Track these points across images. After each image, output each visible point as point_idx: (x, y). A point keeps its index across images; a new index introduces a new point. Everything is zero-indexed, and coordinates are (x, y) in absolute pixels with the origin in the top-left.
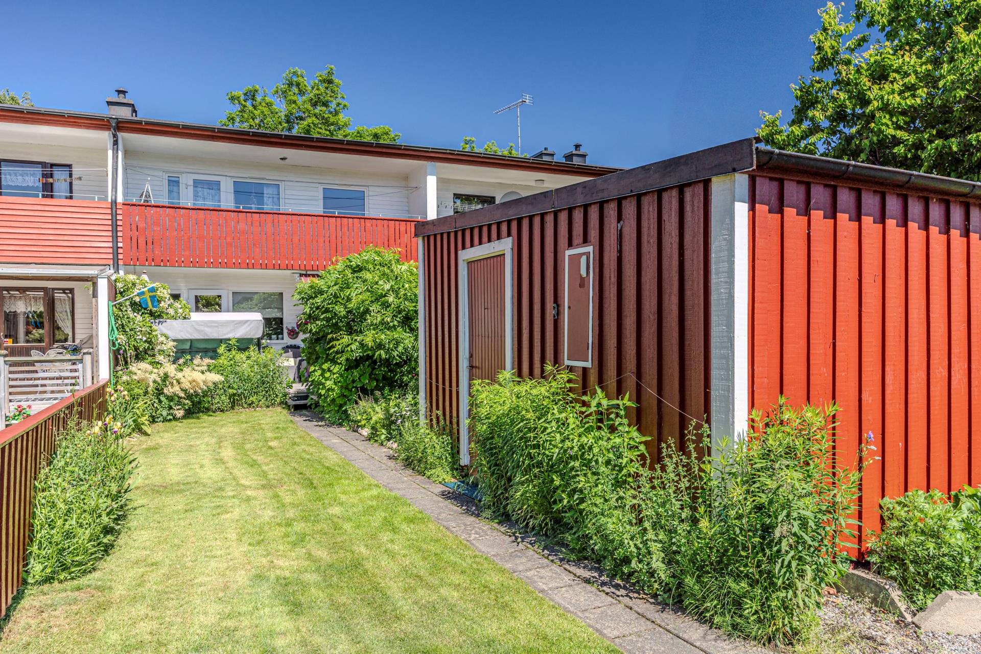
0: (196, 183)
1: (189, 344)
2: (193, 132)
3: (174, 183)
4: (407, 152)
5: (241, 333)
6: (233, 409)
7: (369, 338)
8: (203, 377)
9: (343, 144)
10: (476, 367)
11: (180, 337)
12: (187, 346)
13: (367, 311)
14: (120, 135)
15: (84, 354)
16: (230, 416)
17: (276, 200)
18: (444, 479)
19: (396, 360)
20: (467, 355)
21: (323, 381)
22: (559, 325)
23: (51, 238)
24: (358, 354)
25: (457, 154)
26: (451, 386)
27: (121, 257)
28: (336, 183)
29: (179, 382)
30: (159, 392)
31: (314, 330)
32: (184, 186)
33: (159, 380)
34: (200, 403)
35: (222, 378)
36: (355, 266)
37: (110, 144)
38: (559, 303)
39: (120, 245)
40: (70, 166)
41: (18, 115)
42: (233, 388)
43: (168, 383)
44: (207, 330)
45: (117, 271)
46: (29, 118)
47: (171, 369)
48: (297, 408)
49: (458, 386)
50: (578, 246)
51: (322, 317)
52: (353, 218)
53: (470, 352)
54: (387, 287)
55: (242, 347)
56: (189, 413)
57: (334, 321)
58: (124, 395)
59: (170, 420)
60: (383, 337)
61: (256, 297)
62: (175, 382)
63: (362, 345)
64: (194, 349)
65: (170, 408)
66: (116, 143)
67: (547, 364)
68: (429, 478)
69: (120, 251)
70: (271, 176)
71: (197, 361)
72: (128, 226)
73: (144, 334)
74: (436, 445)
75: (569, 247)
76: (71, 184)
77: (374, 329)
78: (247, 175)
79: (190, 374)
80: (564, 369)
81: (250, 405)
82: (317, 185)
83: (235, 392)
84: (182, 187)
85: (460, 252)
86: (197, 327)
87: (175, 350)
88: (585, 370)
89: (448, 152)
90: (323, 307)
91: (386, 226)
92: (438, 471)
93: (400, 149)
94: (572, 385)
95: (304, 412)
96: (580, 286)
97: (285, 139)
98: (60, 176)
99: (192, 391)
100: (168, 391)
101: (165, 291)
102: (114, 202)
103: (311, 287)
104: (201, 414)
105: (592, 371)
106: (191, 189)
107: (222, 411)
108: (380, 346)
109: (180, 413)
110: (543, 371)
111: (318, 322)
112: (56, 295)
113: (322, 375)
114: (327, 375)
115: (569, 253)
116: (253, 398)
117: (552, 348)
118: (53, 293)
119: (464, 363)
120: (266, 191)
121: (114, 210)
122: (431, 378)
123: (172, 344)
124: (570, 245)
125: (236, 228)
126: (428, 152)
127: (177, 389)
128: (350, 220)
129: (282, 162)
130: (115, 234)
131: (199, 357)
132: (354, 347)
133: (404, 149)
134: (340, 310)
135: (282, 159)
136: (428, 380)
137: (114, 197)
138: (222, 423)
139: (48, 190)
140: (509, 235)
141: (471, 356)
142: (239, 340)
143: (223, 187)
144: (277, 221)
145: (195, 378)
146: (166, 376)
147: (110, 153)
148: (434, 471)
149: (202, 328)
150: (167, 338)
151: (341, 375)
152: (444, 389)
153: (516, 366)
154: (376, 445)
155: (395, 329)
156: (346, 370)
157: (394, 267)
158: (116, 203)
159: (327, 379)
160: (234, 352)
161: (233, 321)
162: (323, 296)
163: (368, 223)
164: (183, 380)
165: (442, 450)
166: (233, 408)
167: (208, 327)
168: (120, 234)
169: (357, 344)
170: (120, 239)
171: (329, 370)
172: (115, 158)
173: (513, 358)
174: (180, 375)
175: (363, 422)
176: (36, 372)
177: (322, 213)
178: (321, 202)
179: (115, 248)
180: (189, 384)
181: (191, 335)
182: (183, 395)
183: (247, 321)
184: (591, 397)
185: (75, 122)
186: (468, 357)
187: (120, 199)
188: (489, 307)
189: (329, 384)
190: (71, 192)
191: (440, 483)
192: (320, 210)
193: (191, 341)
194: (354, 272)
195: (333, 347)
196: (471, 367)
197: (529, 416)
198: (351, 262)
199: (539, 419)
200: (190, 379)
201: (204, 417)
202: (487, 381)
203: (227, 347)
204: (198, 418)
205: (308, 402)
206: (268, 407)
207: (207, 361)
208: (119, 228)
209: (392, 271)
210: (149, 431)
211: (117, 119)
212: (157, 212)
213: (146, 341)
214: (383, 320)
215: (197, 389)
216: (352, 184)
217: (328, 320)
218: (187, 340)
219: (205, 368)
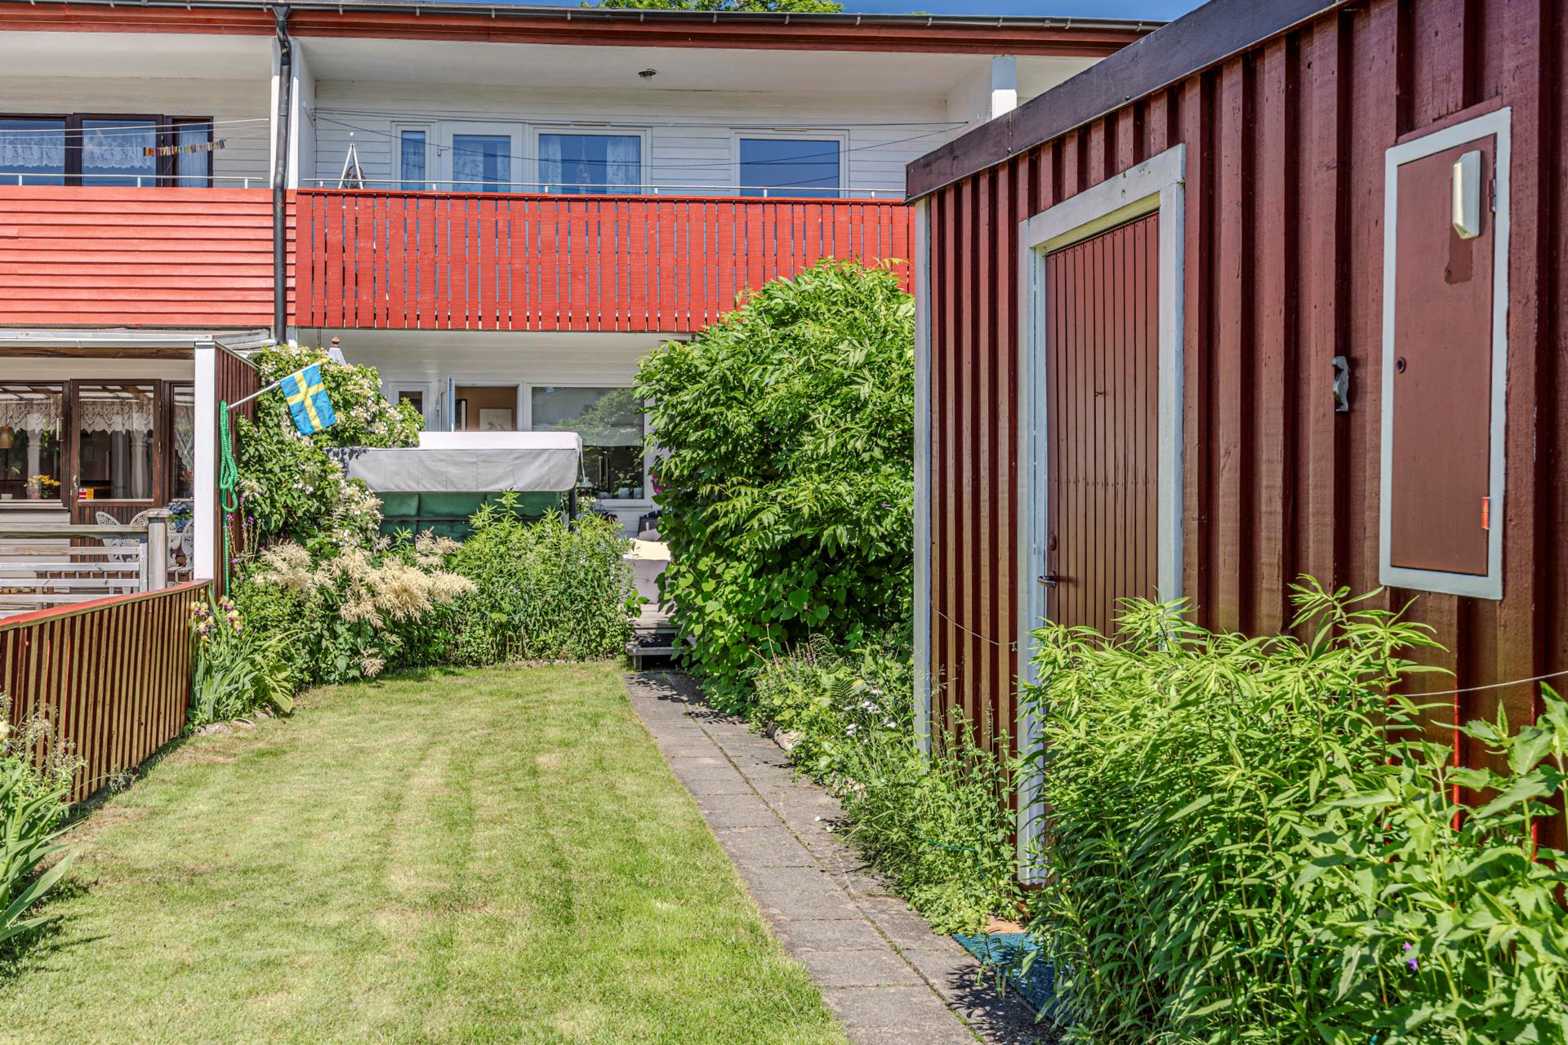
0: (460, 142)
1: (414, 503)
2: (443, 23)
3: (413, 147)
4: (941, 35)
5: (527, 479)
6: (503, 660)
7: (804, 493)
8: (426, 581)
9: (782, 24)
10: (1068, 580)
11: (392, 487)
12: (411, 508)
13: (803, 423)
14: (295, 42)
15: (151, 520)
16: (490, 678)
17: (632, 170)
18: (963, 923)
19: (878, 549)
20: (1042, 541)
21: (699, 601)
22: (1356, 435)
23: (157, 271)
24: (783, 533)
25: (1071, 30)
26: (994, 635)
27: (291, 309)
28: (773, 124)
29: (373, 593)
30: (330, 610)
31: (677, 473)
32: (434, 150)
33: (329, 584)
34: (428, 641)
35: (472, 587)
36: (781, 308)
37: (275, 64)
38: (1357, 352)
39: (291, 283)
40: (210, 119)
41: (101, 14)
42: (501, 610)
43: (349, 593)
44: (453, 471)
45: (283, 340)
46: (121, 19)
47: (354, 560)
48: (648, 664)
49: (1013, 636)
50: (1442, 120)
51: (692, 438)
52: (805, 203)
53: (1050, 532)
54: (857, 357)
55: (530, 512)
56: (398, 666)
57: (723, 449)
58: (232, 620)
59: (354, 680)
60: (843, 488)
61: (603, 401)
62: (363, 591)
63: (791, 514)
64: (426, 516)
65: (355, 652)
66: (286, 59)
67: (1305, 584)
68: (921, 909)
69: (291, 296)
70: (617, 118)
71: (424, 543)
72: (307, 242)
73: (312, 482)
74: (945, 812)
75: (1400, 131)
76: (210, 154)
77: (819, 471)
78: (571, 118)
79: (397, 573)
80: (1376, 603)
81: (541, 650)
82: (726, 133)
83: (504, 618)
84: (430, 152)
85: (1023, 225)
86: (430, 464)
87: (380, 516)
88: (1468, 608)
89: (1048, 24)
90: (698, 413)
91: (885, 221)
92: (951, 892)
93: (923, 27)
94: (1412, 668)
95: (665, 675)
96: (1450, 276)
97: (646, 22)
98: (190, 139)
99: (399, 614)
100: (349, 611)
101: (365, 383)
102: (282, 189)
103: (669, 361)
104: (432, 668)
105: (1502, 615)
106: (448, 156)
107: (477, 663)
108: (838, 514)
109: (373, 665)
110: (1290, 610)
111: (687, 453)
112: (177, 398)
113: (696, 585)
114: (708, 586)
115: (1396, 156)
116: (547, 636)
117: (1329, 520)
118: (172, 394)
119: (1032, 567)
120: (613, 154)
121: (279, 206)
122: (943, 608)
123: (373, 502)
124: (1406, 123)
125: (533, 238)
126: (994, 28)
127: (367, 607)
128: (798, 209)
129: (643, 80)
130: (279, 260)
131: (429, 534)
132: (767, 517)
133: (934, 27)
134: (739, 420)
135: (643, 74)
136: (937, 613)
137: (279, 179)
138: (463, 693)
139: (168, 171)
140: (1174, 138)
141: (1054, 545)
142: (523, 496)
143: (515, 150)
144: (625, 217)
145: (406, 583)
146: (345, 581)
147: (276, 81)
148: (936, 890)
149: (441, 466)
150: (363, 488)
151: (744, 589)
152: (977, 643)
153: (1194, 583)
154: (806, 781)
155: (877, 471)
156: (756, 575)
157: (879, 307)
158: (284, 192)
159: (707, 597)
160: (506, 524)
161: (511, 451)
162: (698, 386)
163: (842, 214)
164: (382, 587)
165: (963, 830)
166: (501, 657)
167: (455, 464)
168: (291, 259)
169: (777, 509)
170: (291, 271)
171: (713, 575)
172: (286, 90)
173: (1185, 552)
174: (374, 576)
175: (787, 715)
176: (105, 558)
177: (737, 195)
178: (736, 171)
179: (280, 291)
180: (392, 596)
181: (418, 483)
182: (380, 624)
183: (541, 452)
184: (1514, 731)
185: (209, 21)
186: (1044, 547)
187: (293, 184)
188: (1110, 389)
189: (714, 609)
190: (210, 172)
191: (951, 933)
192: (732, 186)
193: (420, 495)
194: (779, 322)
195: (715, 516)
196: (1054, 579)
197: (1231, 777)
198: (771, 298)
199: (1274, 791)
200: (396, 585)
201: (436, 675)
202: (1087, 631)
203: (495, 511)
204: (421, 678)
205: (673, 650)
206: (581, 658)
207: (446, 543)
208: (291, 247)
209: (875, 318)
210: (287, 704)
211: (288, 5)
212: (366, 207)
213: (313, 495)
214: (844, 445)
215: (412, 610)
216: (809, 125)
217: (709, 446)
218: (410, 495)
219: (435, 560)
